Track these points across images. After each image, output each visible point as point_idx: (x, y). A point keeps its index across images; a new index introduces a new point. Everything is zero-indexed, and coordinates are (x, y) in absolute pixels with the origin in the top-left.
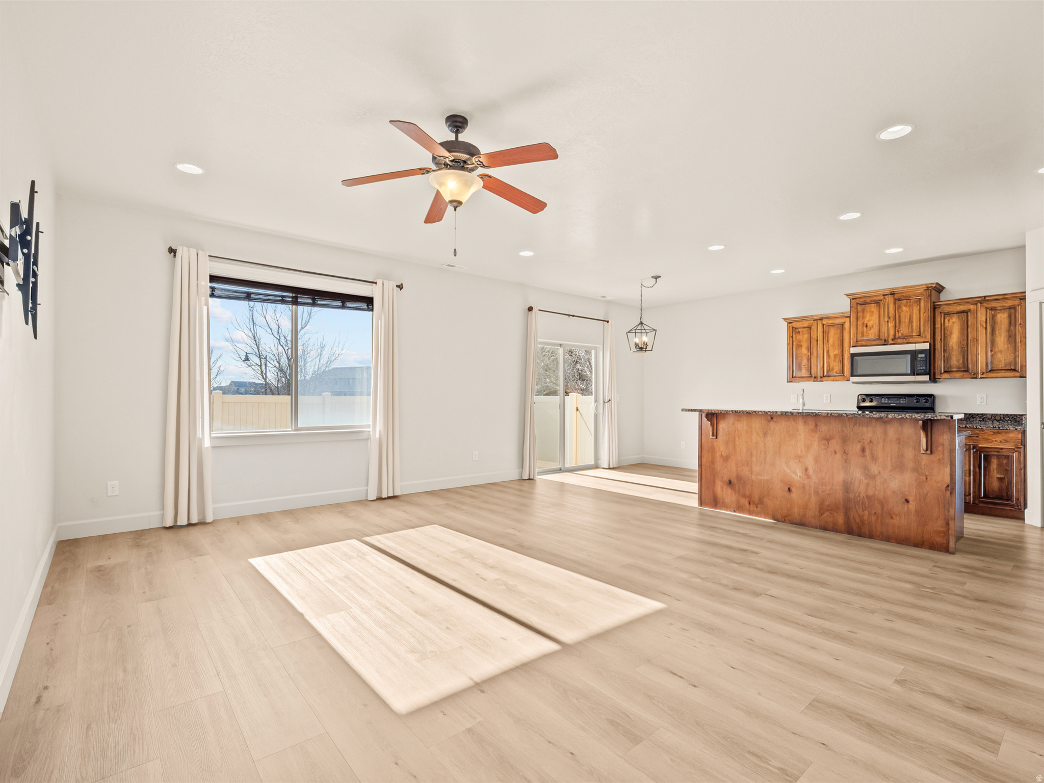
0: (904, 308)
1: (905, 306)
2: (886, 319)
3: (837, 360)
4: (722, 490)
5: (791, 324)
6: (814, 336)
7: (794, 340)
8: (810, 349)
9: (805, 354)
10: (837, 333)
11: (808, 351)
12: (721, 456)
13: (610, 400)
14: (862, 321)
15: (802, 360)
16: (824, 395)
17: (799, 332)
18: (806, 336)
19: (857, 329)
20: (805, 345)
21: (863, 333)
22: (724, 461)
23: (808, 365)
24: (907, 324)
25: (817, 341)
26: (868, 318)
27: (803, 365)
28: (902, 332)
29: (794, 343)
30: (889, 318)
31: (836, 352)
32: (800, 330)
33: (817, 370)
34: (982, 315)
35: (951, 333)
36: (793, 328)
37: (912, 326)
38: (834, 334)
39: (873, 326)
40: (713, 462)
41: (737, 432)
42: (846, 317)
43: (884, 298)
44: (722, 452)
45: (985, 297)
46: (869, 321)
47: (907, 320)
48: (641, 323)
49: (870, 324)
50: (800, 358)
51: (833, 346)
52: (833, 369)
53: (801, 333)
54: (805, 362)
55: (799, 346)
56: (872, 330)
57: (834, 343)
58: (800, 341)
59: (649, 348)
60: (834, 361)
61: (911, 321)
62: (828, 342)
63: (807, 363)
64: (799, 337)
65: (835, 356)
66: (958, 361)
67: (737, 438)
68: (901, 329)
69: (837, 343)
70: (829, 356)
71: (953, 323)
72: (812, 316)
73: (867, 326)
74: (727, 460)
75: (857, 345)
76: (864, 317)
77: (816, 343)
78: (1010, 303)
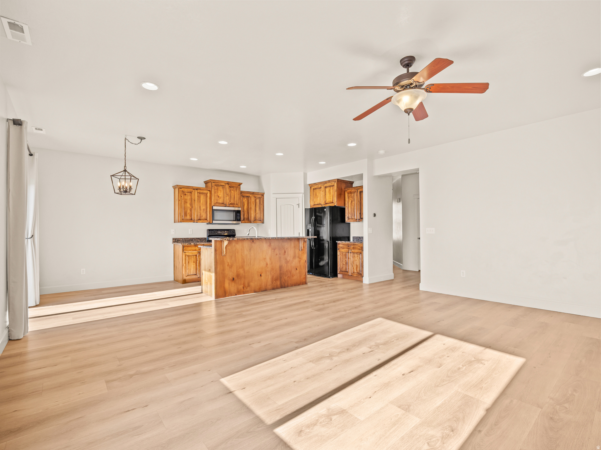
0: (232, 191)
1: (233, 190)
2: (226, 195)
3: (204, 212)
4: (229, 285)
5: (181, 189)
6: (193, 198)
7: (183, 198)
8: (191, 204)
9: (189, 207)
10: (204, 198)
11: (190, 206)
12: (228, 265)
13: (32, 236)
14: (217, 194)
15: (187, 210)
16: (189, 230)
17: (186, 194)
18: (189, 197)
19: (215, 198)
20: (189, 202)
21: (217, 200)
22: (230, 268)
23: (190, 213)
24: (233, 198)
25: (195, 200)
26: (219, 193)
27: (188, 213)
28: (231, 202)
29: (183, 200)
30: (227, 195)
31: (204, 208)
32: (186, 193)
33: (195, 217)
34: (253, 199)
35: (245, 204)
36: (182, 191)
37: (235, 200)
38: (203, 198)
39: (221, 197)
40: (223, 270)
41: (236, 250)
42: (208, 191)
43: (225, 185)
44: (228, 263)
45: (254, 192)
46: (220, 194)
47: (233, 197)
48: (125, 171)
49: (220, 196)
50: (186, 209)
51: (203, 204)
52: (202, 216)
53: (186, 195)
54: (189, 211)
55: (186, 202)
56: (221, 199)
57: (203, 203)
58: (186, 200)
59: (133, 192)
60: (203, 212)
61: (234, 198)
62: (200, 202)
63: (190, 212)
64: (186, 197)
65: (203, 209)
66: (247, 216)
67: (237, 254)
68: (231, 200)
69: (204, 203)
70: (200, 209)
71: (245, 200)
72: (193, 187)
73: (219, 197)
74: (232, 267)
75: (215, 205)
76: (218, 192)
77: (194, 202)
78: (260, 196)
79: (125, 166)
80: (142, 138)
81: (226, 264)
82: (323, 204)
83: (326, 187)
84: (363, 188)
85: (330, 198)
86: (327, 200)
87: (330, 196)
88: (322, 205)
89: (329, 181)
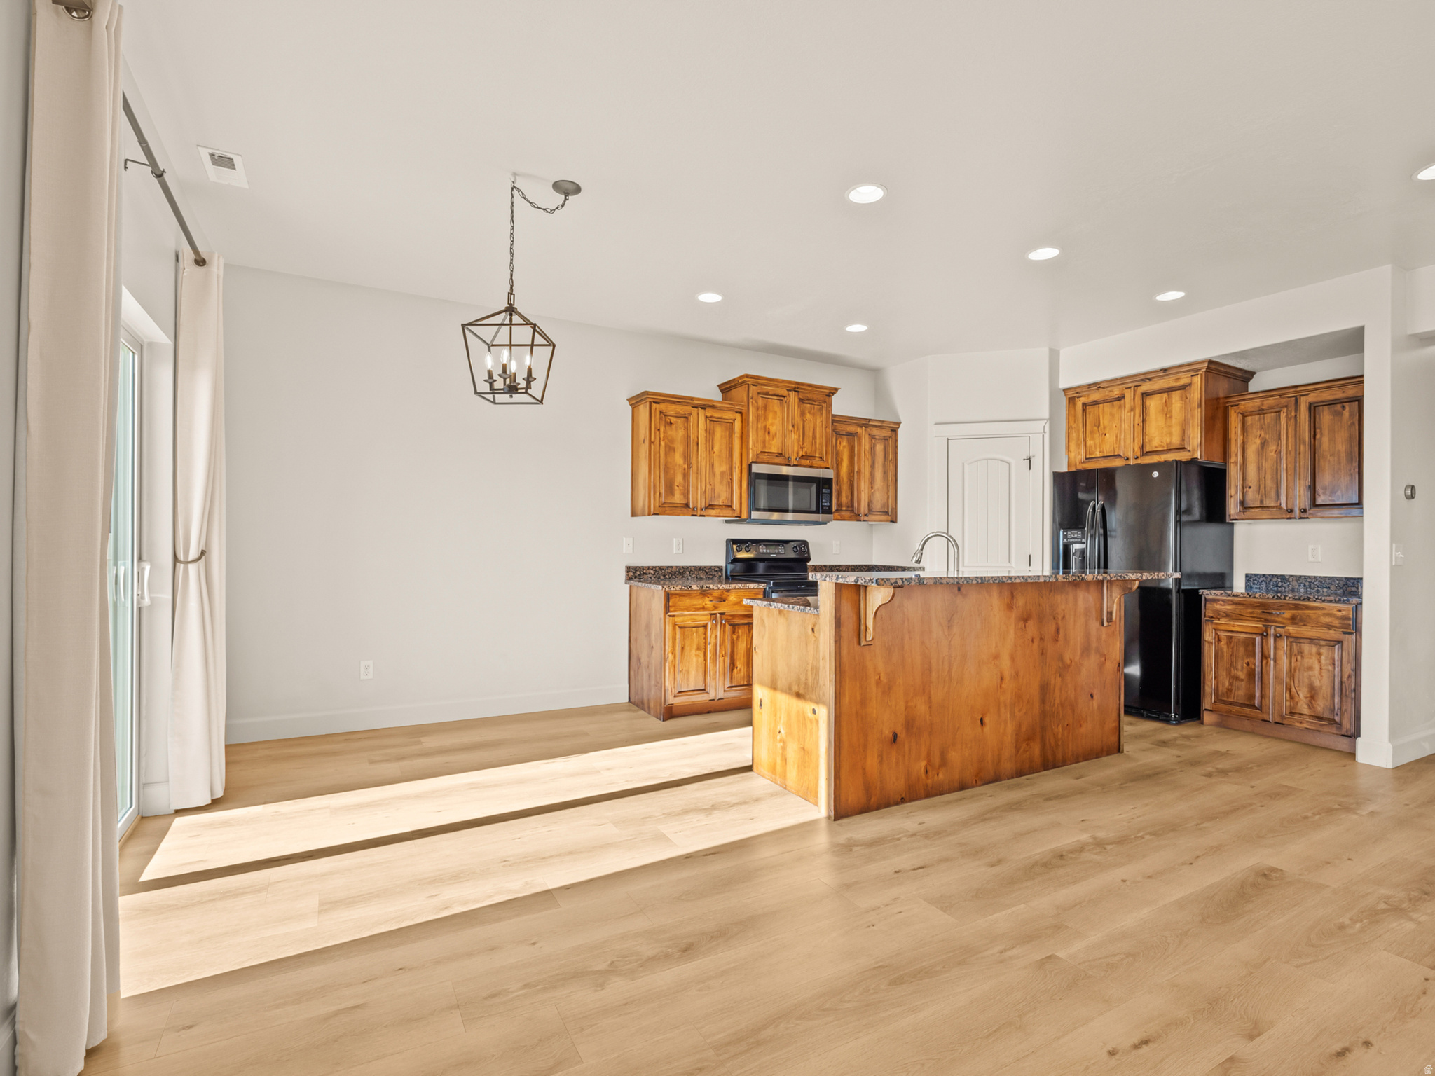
0: (808, 416)
1: (809, 413)
2: (790, 428)
3: (725, 482)
4: (881, 762)
5: (657, 406)
6: (693, 436)
7: (662, 436)
8: (687, 457)
9: (679, 465)
10: (725, 436)
11: (685, 461)
12: (878, 682)
13: (203, 553)
14: (763, 425)
15: (674, 474)
16: (674, 539)
17: (671, 423)
18: (681, 433)
19: (757, 435)
20: (680, 448)
21: (764, 442)
22: (883, 693)
23: (684, 487)
24: (811, 438)
25: (698, 444)
26: (770, 421)
27: (677, 484)
28: (806, 449)
29: (662, 443)
30: (793, 426)
31: (724, 468)
32: (673, 420)
33: (698, 500)
34: (866, 443)
35: (842, 460)
36: (661, 412)
37: (816, 443)
38: (721, 437)
39: (776, 434)
40: (863, 702)
42: (737, 412)
43: (789, 395)
44: (879, 674)
45: (870, 420)
46: (772, 424)
47: (811, 435)
48: (511, 310)
49: (773, 429)
50: (672, 472)
51: (719, 456)
52: (719, 497)
53: (674, 426)
54: (679, 479)
55: (670, 449)
56: (775, 440)
57: (720, 451)
58: (672, 441)
59: (536, 389)
60: (721, 482)
61: (814, 437)
62: (713, 449)
63: (682, 481)
64: (671, 432)
65: (722, 473)
66: (847, 497)
68: (805, 445)
69: (725, 453)
70: (714, 474)
71: (844, 447)
72: (692, 399)
73: (769, 432)
74: (890, 688)
75: (758, 460)
76: (766, 419)
77: (695, 447)
78: (886, 433)
79: (511, 294)
80: (568, 189)
81: (873, 680)
82: (1130, 455)
83: (1145, 395)
84: (1362, 382)
85: (1171, 434)
86: (1150, 441)
87: (1170, 426)
88: (1128, 459)
89: (1165, 370)
